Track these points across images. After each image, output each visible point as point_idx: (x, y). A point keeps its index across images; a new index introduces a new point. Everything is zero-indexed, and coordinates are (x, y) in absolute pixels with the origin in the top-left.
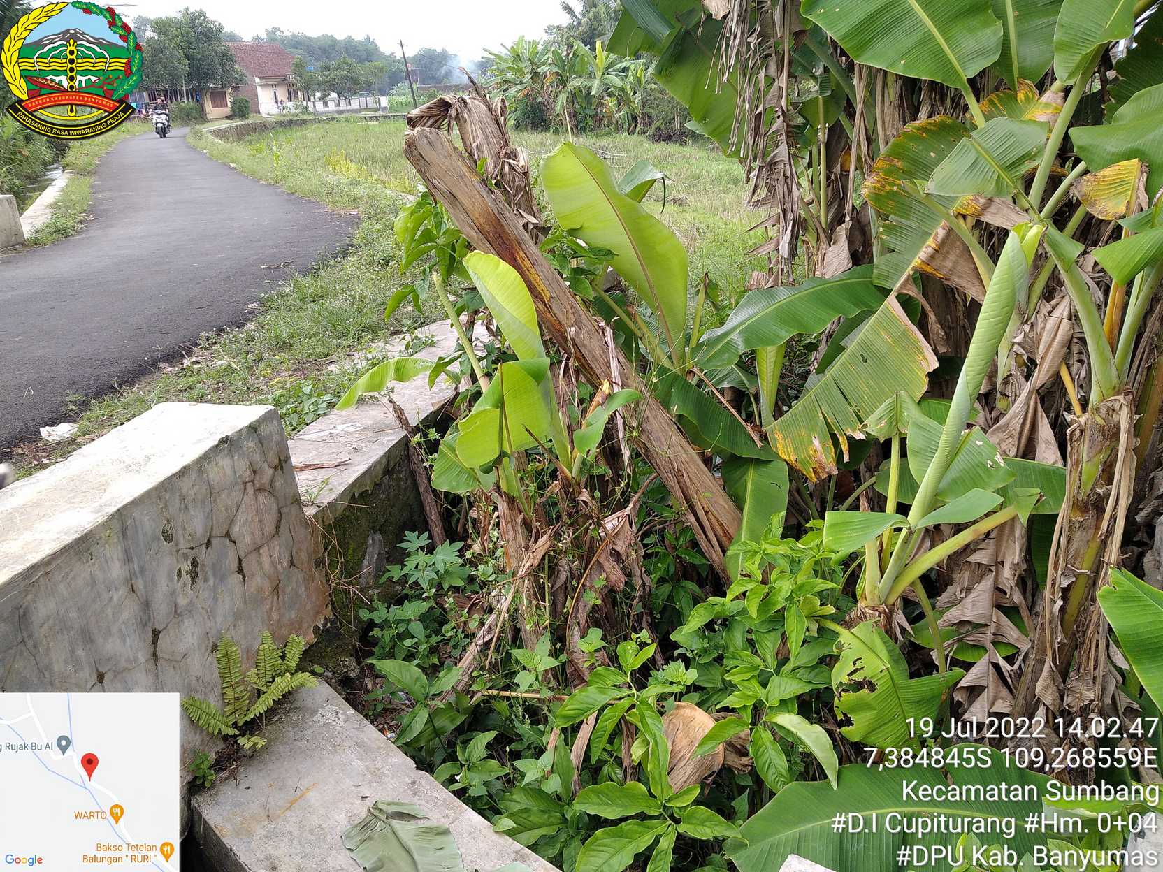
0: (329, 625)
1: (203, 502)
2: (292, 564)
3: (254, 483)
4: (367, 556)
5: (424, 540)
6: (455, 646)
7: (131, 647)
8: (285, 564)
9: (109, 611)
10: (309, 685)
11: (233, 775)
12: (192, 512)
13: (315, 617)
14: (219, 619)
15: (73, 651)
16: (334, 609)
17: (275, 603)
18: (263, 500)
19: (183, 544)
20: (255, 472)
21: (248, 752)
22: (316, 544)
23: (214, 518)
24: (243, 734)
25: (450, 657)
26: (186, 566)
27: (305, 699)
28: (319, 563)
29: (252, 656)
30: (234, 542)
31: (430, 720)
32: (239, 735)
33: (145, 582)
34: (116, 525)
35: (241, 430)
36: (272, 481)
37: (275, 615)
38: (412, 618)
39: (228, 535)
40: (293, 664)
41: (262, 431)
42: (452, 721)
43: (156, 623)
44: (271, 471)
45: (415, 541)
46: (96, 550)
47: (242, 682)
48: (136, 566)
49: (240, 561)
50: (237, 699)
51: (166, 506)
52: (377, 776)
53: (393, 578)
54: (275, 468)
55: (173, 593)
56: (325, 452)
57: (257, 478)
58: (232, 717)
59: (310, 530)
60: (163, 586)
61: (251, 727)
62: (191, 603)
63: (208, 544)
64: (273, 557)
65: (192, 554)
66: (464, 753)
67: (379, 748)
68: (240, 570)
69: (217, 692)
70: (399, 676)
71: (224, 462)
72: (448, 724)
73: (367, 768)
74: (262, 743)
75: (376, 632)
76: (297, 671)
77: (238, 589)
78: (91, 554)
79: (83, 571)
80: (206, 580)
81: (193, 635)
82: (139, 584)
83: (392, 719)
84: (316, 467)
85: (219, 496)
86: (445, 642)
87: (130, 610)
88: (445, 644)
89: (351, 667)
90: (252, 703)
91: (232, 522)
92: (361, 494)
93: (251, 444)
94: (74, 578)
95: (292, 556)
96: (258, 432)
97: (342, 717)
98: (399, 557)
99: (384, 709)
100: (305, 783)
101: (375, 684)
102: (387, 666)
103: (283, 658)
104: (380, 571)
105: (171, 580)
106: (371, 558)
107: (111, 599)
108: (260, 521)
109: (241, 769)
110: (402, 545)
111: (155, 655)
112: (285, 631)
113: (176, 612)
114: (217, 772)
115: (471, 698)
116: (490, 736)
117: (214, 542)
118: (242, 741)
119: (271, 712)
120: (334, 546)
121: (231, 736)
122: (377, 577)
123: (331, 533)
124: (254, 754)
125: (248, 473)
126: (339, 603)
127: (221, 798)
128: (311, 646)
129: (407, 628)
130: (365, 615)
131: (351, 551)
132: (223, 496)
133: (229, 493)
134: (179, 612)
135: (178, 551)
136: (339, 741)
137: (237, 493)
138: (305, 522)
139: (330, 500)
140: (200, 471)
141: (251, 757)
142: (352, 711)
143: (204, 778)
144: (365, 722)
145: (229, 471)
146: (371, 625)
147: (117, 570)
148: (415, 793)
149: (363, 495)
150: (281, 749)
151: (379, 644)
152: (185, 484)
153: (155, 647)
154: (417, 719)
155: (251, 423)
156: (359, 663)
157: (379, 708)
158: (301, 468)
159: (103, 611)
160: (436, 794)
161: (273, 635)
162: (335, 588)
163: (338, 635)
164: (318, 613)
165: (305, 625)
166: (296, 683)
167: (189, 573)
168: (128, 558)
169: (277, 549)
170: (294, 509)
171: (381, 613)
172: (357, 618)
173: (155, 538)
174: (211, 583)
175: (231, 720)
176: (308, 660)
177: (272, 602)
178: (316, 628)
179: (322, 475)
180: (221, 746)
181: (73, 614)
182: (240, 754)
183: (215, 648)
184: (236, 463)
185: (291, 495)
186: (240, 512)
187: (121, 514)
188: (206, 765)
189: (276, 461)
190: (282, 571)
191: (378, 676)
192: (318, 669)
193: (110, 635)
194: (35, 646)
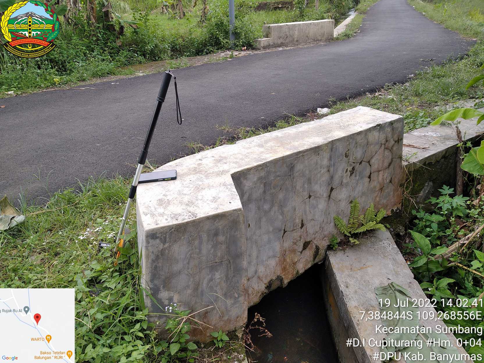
0: (398, 211)
1: (363, 147)
2: (391, 182)
3: (385, 145)
4: (423, 190)
5: (451, 191)
6: (450, 240)
7: (323, 190)
8: (388, 181)
9: (319, 175)
10: (382, 229)
11: (344, 250)
12: (358, 149)
13: (394, 206)
14: (356, 192)
15: (304, 185)
16: (402, 206)
17: (379, 194)
18: (387, 153)
19: (351, 160)
20: (387, 141)
21: (352, 244)
22: (403, 178)
23: (366, 154)
24: (352, 237)
25: (446, 243)
26: (350, 169)
27: (379, 234)
28: (402, 185)
29: (364, 211)
30: (371, 166)
31: (427, 264)
32: (350, 237)
33: (334, 169)
34: (330, 146)
35: (386, 123)
36: (393, 146)
37: (378, 199)
38: (434, 221)
39: (369, 162)
40: (379, 220)
41: (395, 125)
42: (437, 268)
43: (333, 186)
44: (393, 142)
45: (447, 190)
46: (321, 152)
47: (357, 218)
48: (332, 163)
49: (371, 173)
50: (353, 223)
51: (349, 144)
52: (397, 274)
53: (432, 202)
54: (396, 142)
55: (342, 177)
56: (420, 142)
57: (387, 144)
58: (350, 229)
59: (402, 171)
60: (340, 173)
61: (355, 236)
62: (348, 183)
63: (361, 163)
64: (384, 176)
65: (353, 165)
66: (437, 282)
67: (402, 264)
68: (370, 177)
69: (348, 218)
70: (419, 241)
71: (376, 134)
72: (434, 269)
73: (394, 269)
74: (357, 242)
75: (417, 221)
76: (379, 223)
77: (366, 184)
78: (319, 153)
79: (315, 158)
80: (356, 176)
81: (345, 195)
82: (332, 169)
83: (412, 258)
84: (413, 147)
85: (370, 146)
86: (446, 237)
87: (326, 177)
88: (445, 237)
89: (402, 231)
90: (358, 227)
91: (372, 158)
92: (429, 163)
93: (389, 129)
94: (311, 160)
95: (391, 179)
96: (393, 125)
97: (391, 247)
98: (438, 195)
99: (410, 252)
100: (369, 264)
101: (410, 242)
102: (416, 235)
103: (376, 216)
104: (427, 197)
105: (343, 171)
106: (425, 191)
107: (321, 171)
108: (383, 161)
109: (347, 249)
110: (440, 190)
111: (330, 196)
112: (380, 206)
113: (341, 184)
114: (339, 246)
115: (449, 263)
116: (451, 281)
117: (363, 163)
118: (351, 239)
119: (365, 233)
120: (410, 181)
121: (347, 236)
122: (425, 200)
123: (410, 175)
124: (353, 246)
125: (384, 140)
126: (405, 203)
127: (337, 255)
128: (388, 216)
129: (430, 224)
130: (414, 212)
131: (417, 185)
132: (371, 147)
133: (374, 146)
134: (342, 184)
135: (349, 162)
136: (386, 255)
137: (377, 147)
138: (401, 167)
139: (414, 161)
140: (366, 134)
141: (352, 246)
142: (396, 246)
143: (334, 246)
144: (400, 252)
145: (377, 138)
146: (416, 218)
147: (325, 162)
148: (410, 287)
149: (430, 164)
150: (364, 248)
151: (417, 227)
152: (359, 138)
153: (331, 193)
154: (421, 260)
155: (391, 121)
156: (406, 230)
157: (408, 251)
158: (407, 145)
159: (317, 174)
160: (418, 291)
161: (374, 206)
162: (405, 198)
163: (400, 216)
164: (395, 205)
165: (389, 207)
166: (378, 227)
167: (350, 171)
168: (330, 159)
169: (386, 174)
170: (398, 160)
171: (421, 214)
172: (410, 213)
173: (342, 155)
174: (357, 178)
175: (349, 230)
176: (385, 220)
177: (378, 194)
178: (393, 210)
179: (414, 150)
180: (343, 238)
181: (307, 172)
182: (349, 244)
183: (351, 202)
184: (380, 136)
185: (399, 154)
186: (376, 155)
187: (333, 142)
188: (335, 242)
189: (397, 139)
190: (386, 183)
191: (412, 239)
192: (388, 226)
193: (317, 183)
194: (293, 178)
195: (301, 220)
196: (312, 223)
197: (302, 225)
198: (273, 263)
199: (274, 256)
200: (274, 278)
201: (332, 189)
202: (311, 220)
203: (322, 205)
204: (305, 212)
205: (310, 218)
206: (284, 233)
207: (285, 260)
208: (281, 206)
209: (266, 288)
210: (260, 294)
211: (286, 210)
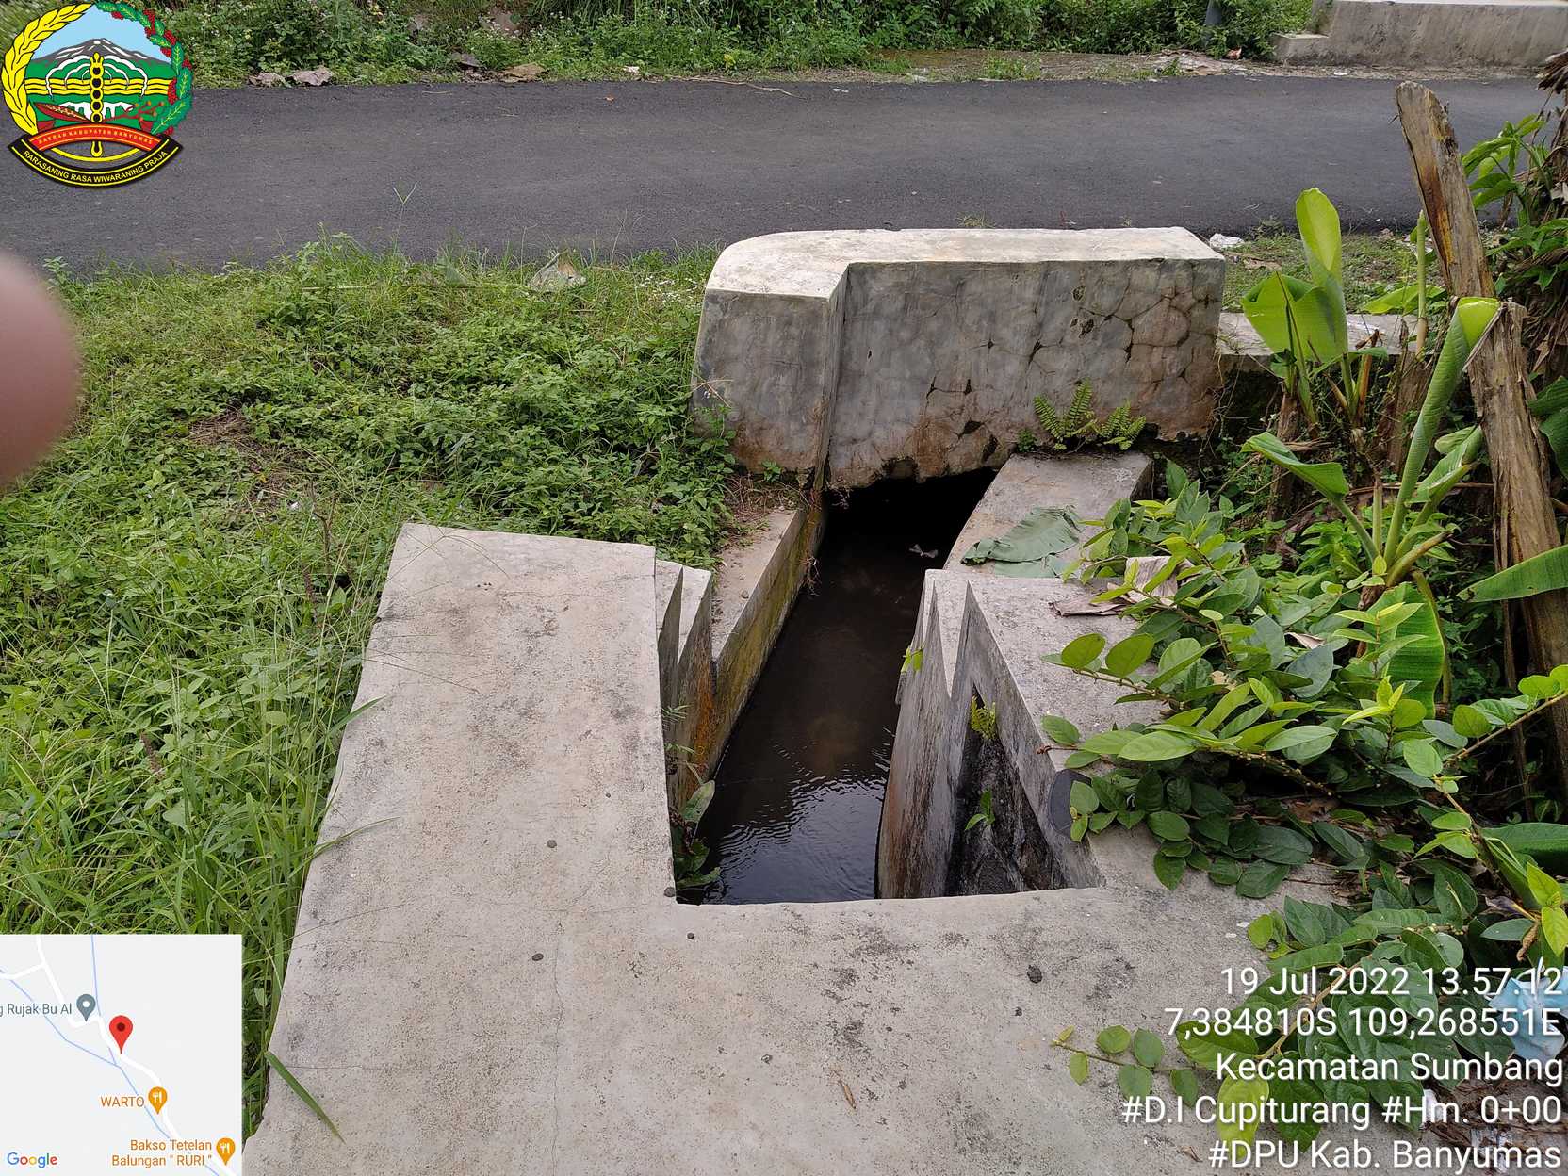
1: (1118, 290)
2: (1182, 375)
3: (1171, 300)
7: (1018, 342)
8: (1174, 371)
9: (1013, 313)
11: (1041, 459)
12: (1105, 291)
13: (1188, 427)
14: (1092, 369)
18: (1176, 318)
19: (1086, 306)
22: (1218, 377)
23: (1122, 304)
26: (1082, 321)
28: (1213, 392)
30: (1133, 330)
32: (1061, 442)
36: (1192, 307)
39: (1129, 322)
41: (1201, 270)
43: (1041, 341)
44: (1193, 301)
46: (1021, 275)
48: (1044, 300)
49: (1132, 344)
51: (1087, 277)
54: (1199, 301)
55: (1063, 332)
57: (1177, 298)
59: (1217, 364)
60: (1059, 321)
62: (1075, 345)
63: (1109, 318)
64: (1165, 360)
65: (1092, 317)
68: (1128, 350)
71: (1150, 274)
77: (1119, 361)
78: (1017, 277)
79: (1007, 282)
80: (1094, 339)
81: (1065, 365)
82: (1041, 311)
85: (1134, 293)
87: (1028, 321)
91: (1137, 315)
93: (1183, 274)
94: (1000, 282)
95: (1185, 370)
96: (1195, 269)
105: (1067, 322)
108: (1165, 329)
109: (1048, 460)
111: (1031, 356)
113: (1058, 342)
117: (1114, 318)
125: (1170, 291)
128: (1171, 443)
132: (1138, 295)
133: (1145, 296)
134: (1062, 344)
135: (1081, 309)
137: (1151, 299)
138: (1212, 355)
139: (1251, 355)
140: (1126, 269)
145: (1152, 282)
147: (1029, 294)
152: (1108, 272)
153: (1034, 353)
155: (1193, 260)
159: (1009, 310)
164: (1192, 425)
165: (1174, 426)
167: (1083, 327)
168: (1040, 291)
169: (1170, 354)
170: (1204, 339)
173: (1066, 290)
174: (1099, 343)
177: (1146, 389)
178: (1183, 434)
181: (990, 300)
183: (1078, 383)
184: (1161, 280)
185: (1208, 328)
186: (1148, 313)
189: (1203, 297)
190: (1169, 373)
193: (1008, 326)
194: (961, 303)
195: (966, 380)
196: (989, 391)
197: (968, 390)
198: (902, 431)
199: (907, 422)
200: (900, 457)
201: (1038, 346)
202: (987, 386)
203: (1013, 367)
204: (977, 369)
205: (985, 380)
206: (932, 390)
207: (925, 436)
208: (933, 343)
209: (884, 467)
210: (872, 472)
211: (939, 351)
